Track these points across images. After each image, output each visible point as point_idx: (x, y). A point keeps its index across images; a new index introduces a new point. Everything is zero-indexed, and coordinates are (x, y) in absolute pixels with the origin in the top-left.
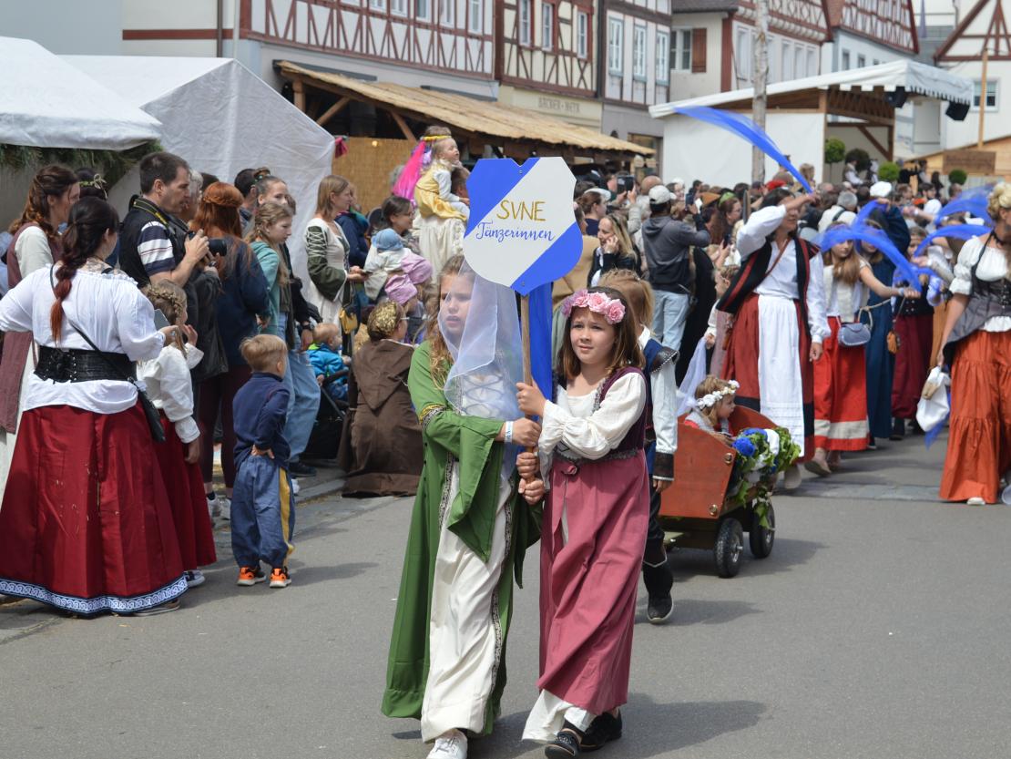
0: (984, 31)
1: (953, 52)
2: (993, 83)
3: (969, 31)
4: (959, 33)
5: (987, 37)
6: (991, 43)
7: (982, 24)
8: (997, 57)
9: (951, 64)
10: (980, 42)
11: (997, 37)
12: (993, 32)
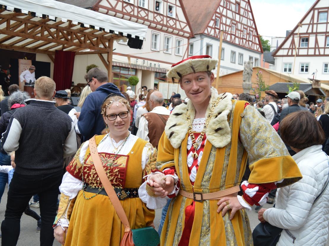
0: (288, 47)
1: (278, 54)
2: (290, 64)
3: (284, 47)
4: (280, 48)
5: (289, 49)
6: (290, 51)
7: (287, 45)
8: (292, 55)
9: (277, 58)
10: (287, 51)
11: (292, 49)
12: (291, 47)
